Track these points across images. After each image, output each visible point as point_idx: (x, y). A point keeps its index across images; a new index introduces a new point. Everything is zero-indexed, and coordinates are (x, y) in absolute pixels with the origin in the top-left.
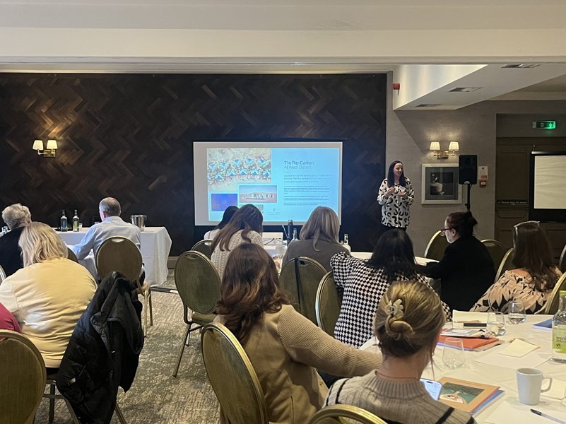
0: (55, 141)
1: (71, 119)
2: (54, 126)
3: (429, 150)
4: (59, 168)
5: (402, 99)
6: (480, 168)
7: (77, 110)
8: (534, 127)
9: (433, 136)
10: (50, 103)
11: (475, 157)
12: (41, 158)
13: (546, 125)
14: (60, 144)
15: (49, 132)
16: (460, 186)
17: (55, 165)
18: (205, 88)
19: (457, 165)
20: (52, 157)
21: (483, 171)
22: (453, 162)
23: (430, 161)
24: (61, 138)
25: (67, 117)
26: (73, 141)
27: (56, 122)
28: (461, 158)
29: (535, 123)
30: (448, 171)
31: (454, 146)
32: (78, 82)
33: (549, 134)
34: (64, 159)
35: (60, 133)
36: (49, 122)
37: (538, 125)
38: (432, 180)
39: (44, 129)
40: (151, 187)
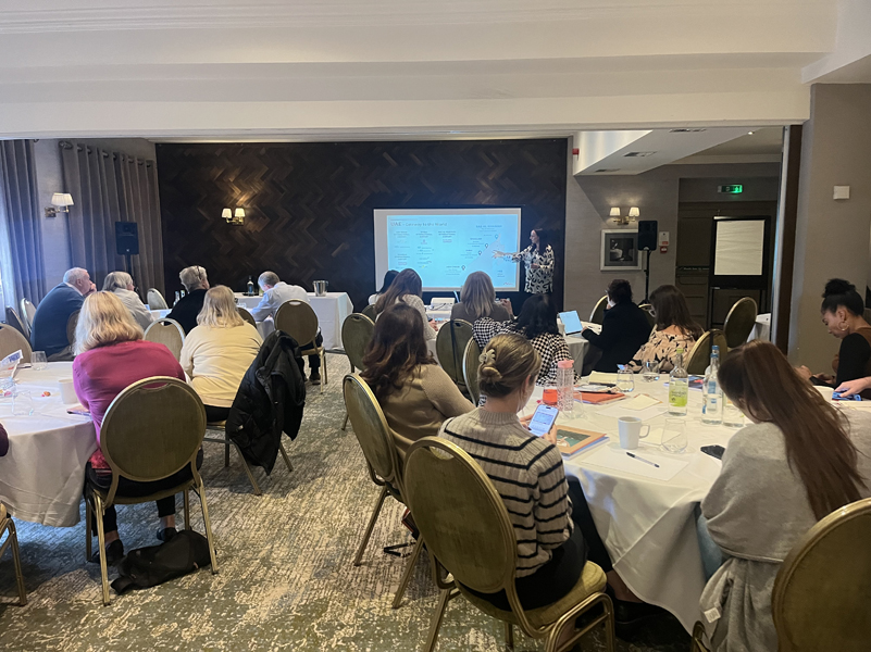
0: (242, 210)
1: (257, 188)
2: (241, 195)
3: (609, 216)
4: (247, 235)
5: (581, 164)
6: (660, 234)
7: (263, 178)
8: (720, 191)
9: (613, 202)
10: (237, 172)
11: (656, 222)
12: (231, 225)
13: (732, 189)
14: (248, 212)
15: (237, 200)
16: (640, 252)
17: (244, 233)
18: (385, 155)
19: (637, 231)
20: (240, 224)
21: (664, 237)
22: (632, 227)
23: (610, 228)
24: (248, 206)
25: (254, 186)
26: (259, 209)
27: (243, 190)
28: (641, 224)
29: (720, 188)
30: (627, 237)
31: (635, 211)
32: (263, 151)
33: (734, 198)
34: (251, 226)
35: (248, 202)
36: (237, 191)
37: (724, 190)
38: (612, 246)
39: (232, 198)
40: (334, 254)
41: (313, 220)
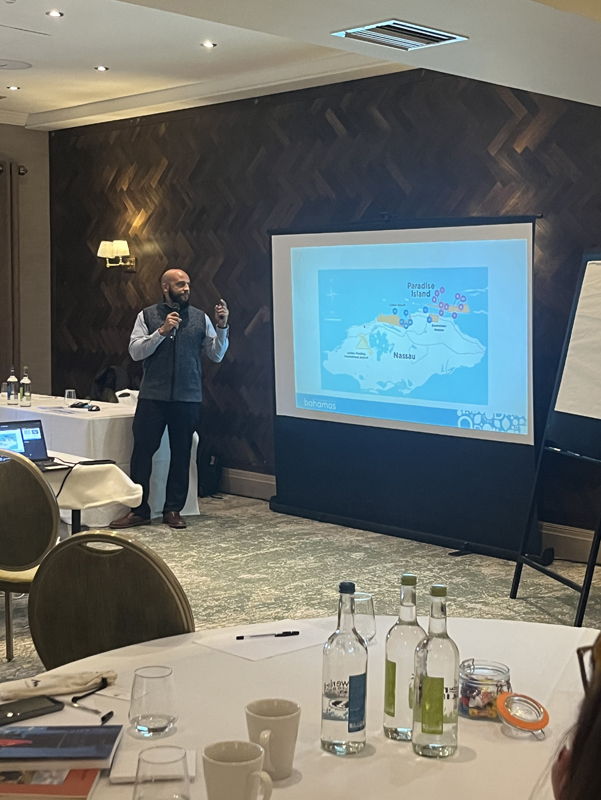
0: (125, 243)
1: (155, 199)
2: (135, 215)
4: (140, 290)
7: (161, 182)
10: (131, 171)
12: (118, 273)
15: (129, 226)
17: (137, 285)
18: (330, 116)
25: (150, 198)
27: (138, 207)
32: (163, 129)
34: (146, 273)
36: (130, 205)
39: (125, 221)
40: (248, 331)
41: (221, 261)
